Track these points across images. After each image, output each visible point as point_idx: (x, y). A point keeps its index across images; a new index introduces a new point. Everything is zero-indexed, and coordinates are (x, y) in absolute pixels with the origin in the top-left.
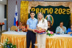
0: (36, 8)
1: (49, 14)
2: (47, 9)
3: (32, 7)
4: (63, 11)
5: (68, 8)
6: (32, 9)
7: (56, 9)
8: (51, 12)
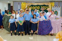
0: (30, 6)
1: (38, 9)
2: (37, 7)
3: (28, 6)
4: (45, 8)
5: (48, 6)
6: (28, 7)
7: (41, 7)
8: (39, 8)
